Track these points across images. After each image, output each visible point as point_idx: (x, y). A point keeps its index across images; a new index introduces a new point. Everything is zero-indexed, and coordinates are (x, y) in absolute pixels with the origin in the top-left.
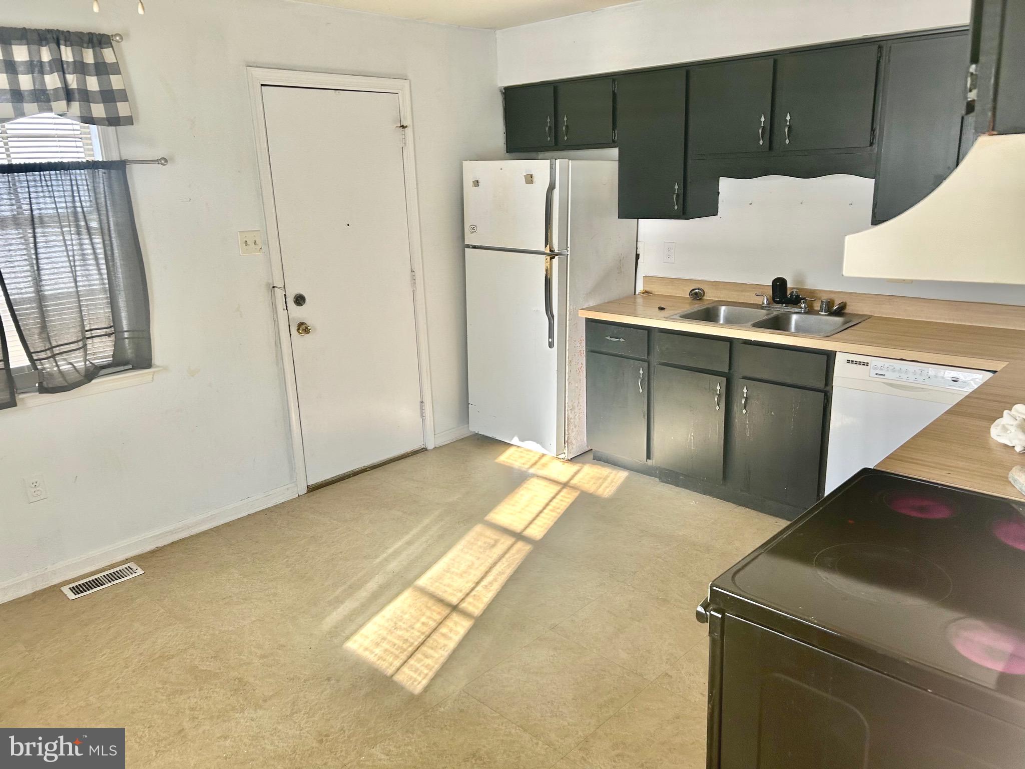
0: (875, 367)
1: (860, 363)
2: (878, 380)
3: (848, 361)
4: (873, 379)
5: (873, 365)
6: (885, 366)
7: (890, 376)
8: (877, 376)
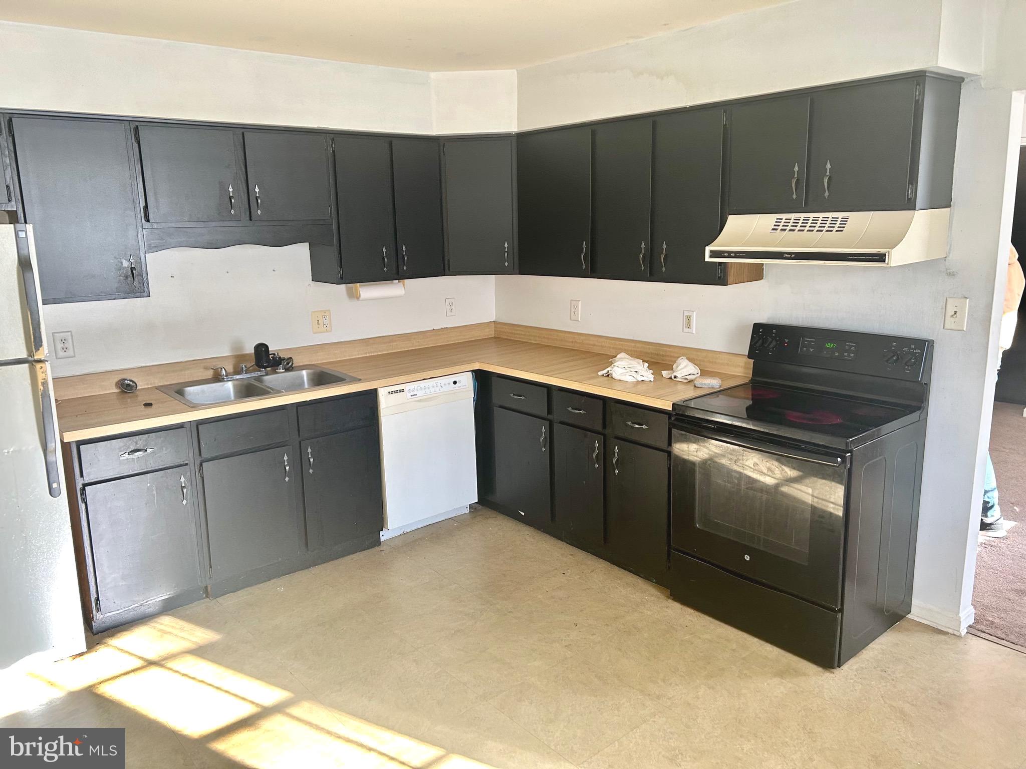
0: (409, 391)
1: (397, 391)
2: (413, 400)
3: (389, 392)
4: (409, 401)
5: (407, 389)
6: (416, 388)
7: (420, 393)
8: (412, 397)
